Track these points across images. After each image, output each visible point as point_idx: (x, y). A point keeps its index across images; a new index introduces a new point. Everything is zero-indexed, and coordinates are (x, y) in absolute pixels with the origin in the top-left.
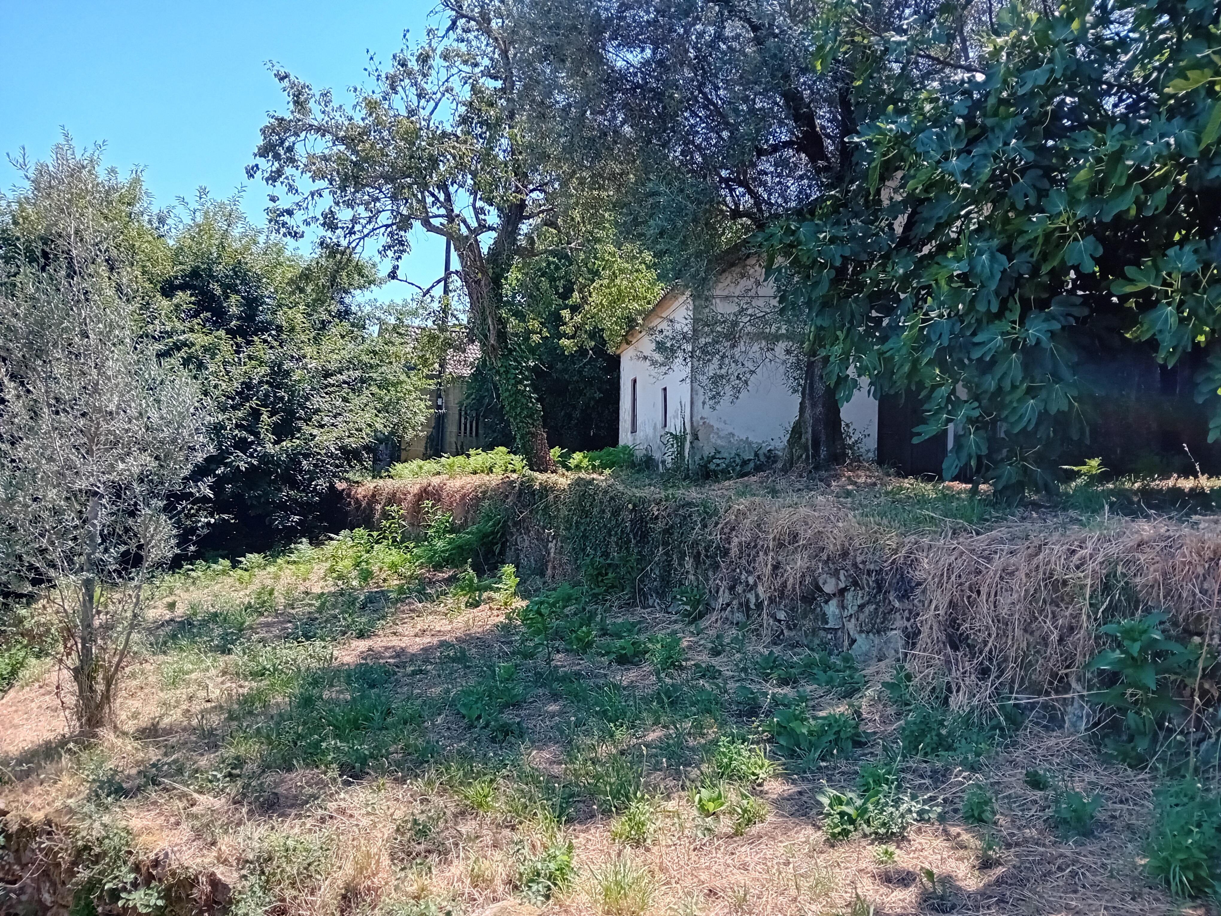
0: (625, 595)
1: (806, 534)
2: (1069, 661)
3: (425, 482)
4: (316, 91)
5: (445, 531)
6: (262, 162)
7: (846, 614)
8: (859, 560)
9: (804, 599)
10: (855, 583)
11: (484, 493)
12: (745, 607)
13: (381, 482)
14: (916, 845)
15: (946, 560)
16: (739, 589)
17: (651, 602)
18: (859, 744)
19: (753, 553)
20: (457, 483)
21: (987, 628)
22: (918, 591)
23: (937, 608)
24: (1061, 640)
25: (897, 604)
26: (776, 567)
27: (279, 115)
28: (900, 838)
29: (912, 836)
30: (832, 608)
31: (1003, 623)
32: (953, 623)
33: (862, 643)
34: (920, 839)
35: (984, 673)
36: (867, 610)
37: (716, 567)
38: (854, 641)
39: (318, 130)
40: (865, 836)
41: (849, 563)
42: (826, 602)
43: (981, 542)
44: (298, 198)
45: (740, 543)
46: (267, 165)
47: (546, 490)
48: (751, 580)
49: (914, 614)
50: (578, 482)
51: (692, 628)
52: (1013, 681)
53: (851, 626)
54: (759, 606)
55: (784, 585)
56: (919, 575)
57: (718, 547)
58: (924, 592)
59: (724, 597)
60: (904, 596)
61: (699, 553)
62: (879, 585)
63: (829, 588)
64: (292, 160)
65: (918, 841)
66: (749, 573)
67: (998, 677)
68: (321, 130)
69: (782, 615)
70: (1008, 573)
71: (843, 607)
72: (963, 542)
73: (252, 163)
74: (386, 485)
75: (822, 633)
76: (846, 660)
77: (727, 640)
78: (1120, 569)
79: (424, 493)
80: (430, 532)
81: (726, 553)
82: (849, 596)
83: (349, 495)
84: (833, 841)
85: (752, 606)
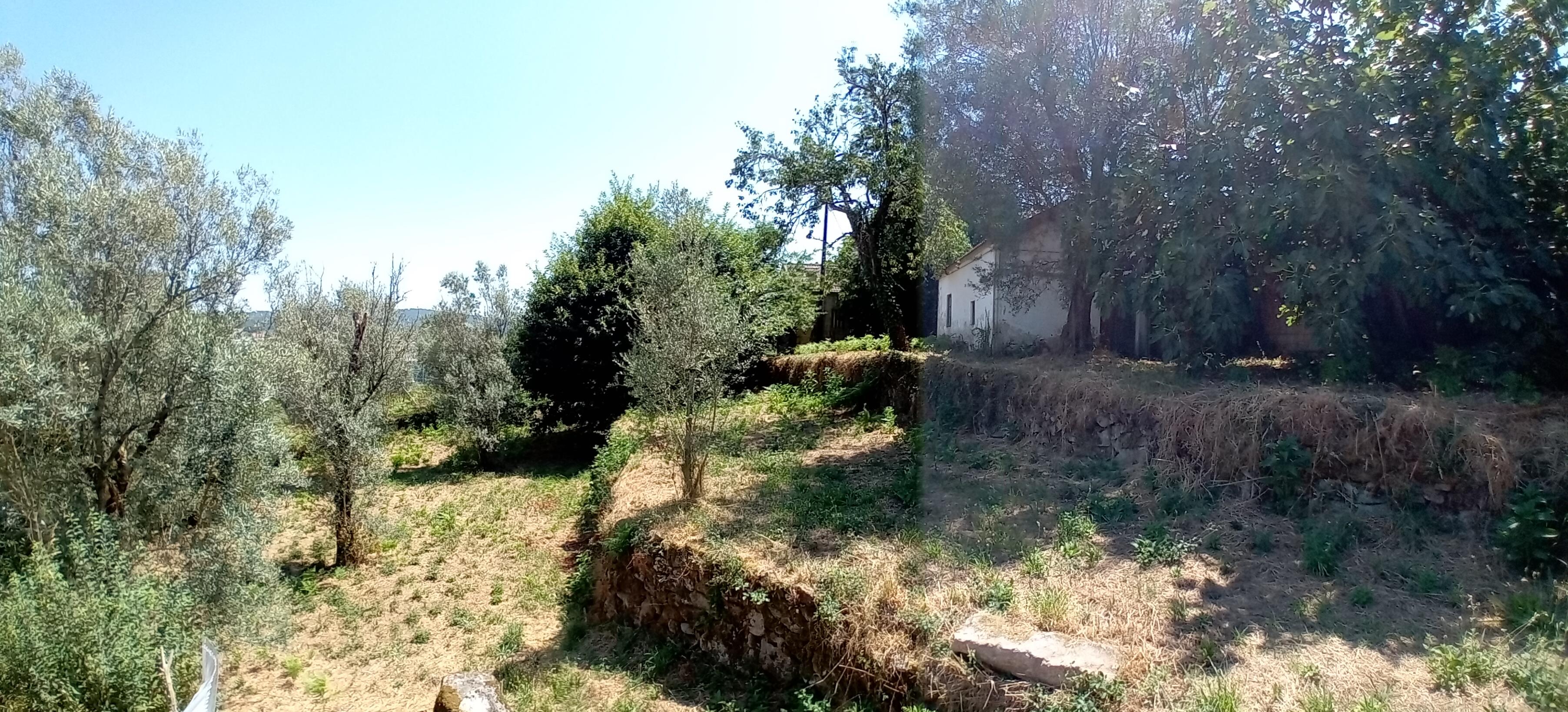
0: (965, 427)
1: (1088, 393)
2: (1244, 461)
3: (822, 356)
4: (765, 135)
5: (839, 386)
6: (734, 178)
7: (1113, 438)
8: (1122, 408)
9: (1087, 430)
10: (1120, 422)
11: (865, 363)
12: (1048, 434)
13: (791, 357)
14: (1187, 565)
15: (1173, 409)
16: (1045, 424)
17: (981, 431)
18: (1136, 512)
19: (1054, 403)
20: (846, 356)
21: (1199, 445)
22: (1158, 425)
23: (1170, 435)
24: (1240, 451)
25: (1144, 433)
26: (1069, 412)
27: (744, 150)
28: (1179, 563)
29: (1184, 561)
30: (1104, 435)
31: (1209, 444)
32: (1179, 443)
33: (1123, 455)
34: (1188, 561)
35: (1197, 469)
36: (1126, 437)
37: (1029, 411)
38: (1118, 453)
39: (766, 156)
40: (1160, 563)
41: (1116, 410)
42: (1101, 432)
43: (1191, 398)
44: (755, 197)
45: (1046, 398)
46: (737, 179)
47: (910, 363)
48: (1052, 419)
49: (1155, 438)
50: (930, 358)
51: (1015, 446)
52: (1213, 473)
53: (1116, 445)
54: (1059, 433)
55: (1075, 422)
56: (1159, 417)
57: (1031, 400)
58: (1161, 426)
59: (1035, 428)
60: (1151, 428)
61: (1017, 403)
62: (1134, 423)
63: (1103, 424)
64: (751, 176)
65: (1189, 562)
66: (1051, 415)
67: (1205, 471)
68: (768, 157)
69: (1073, 439)
70: (1209, 416)
71: (1111, 434)
72: (1180, 399)
73: (729, 178)
74: (795, 358)
75: (1098, 449)
76: (1115, 464)
77: (1039, 454)
78: (1271, 414)
79: (823, 363)
80: (829, 386)
81: (1035, 403)
82: (1115, 428)
83: (771, 364)
84: (1145, 566)
85: (1053, 434)
